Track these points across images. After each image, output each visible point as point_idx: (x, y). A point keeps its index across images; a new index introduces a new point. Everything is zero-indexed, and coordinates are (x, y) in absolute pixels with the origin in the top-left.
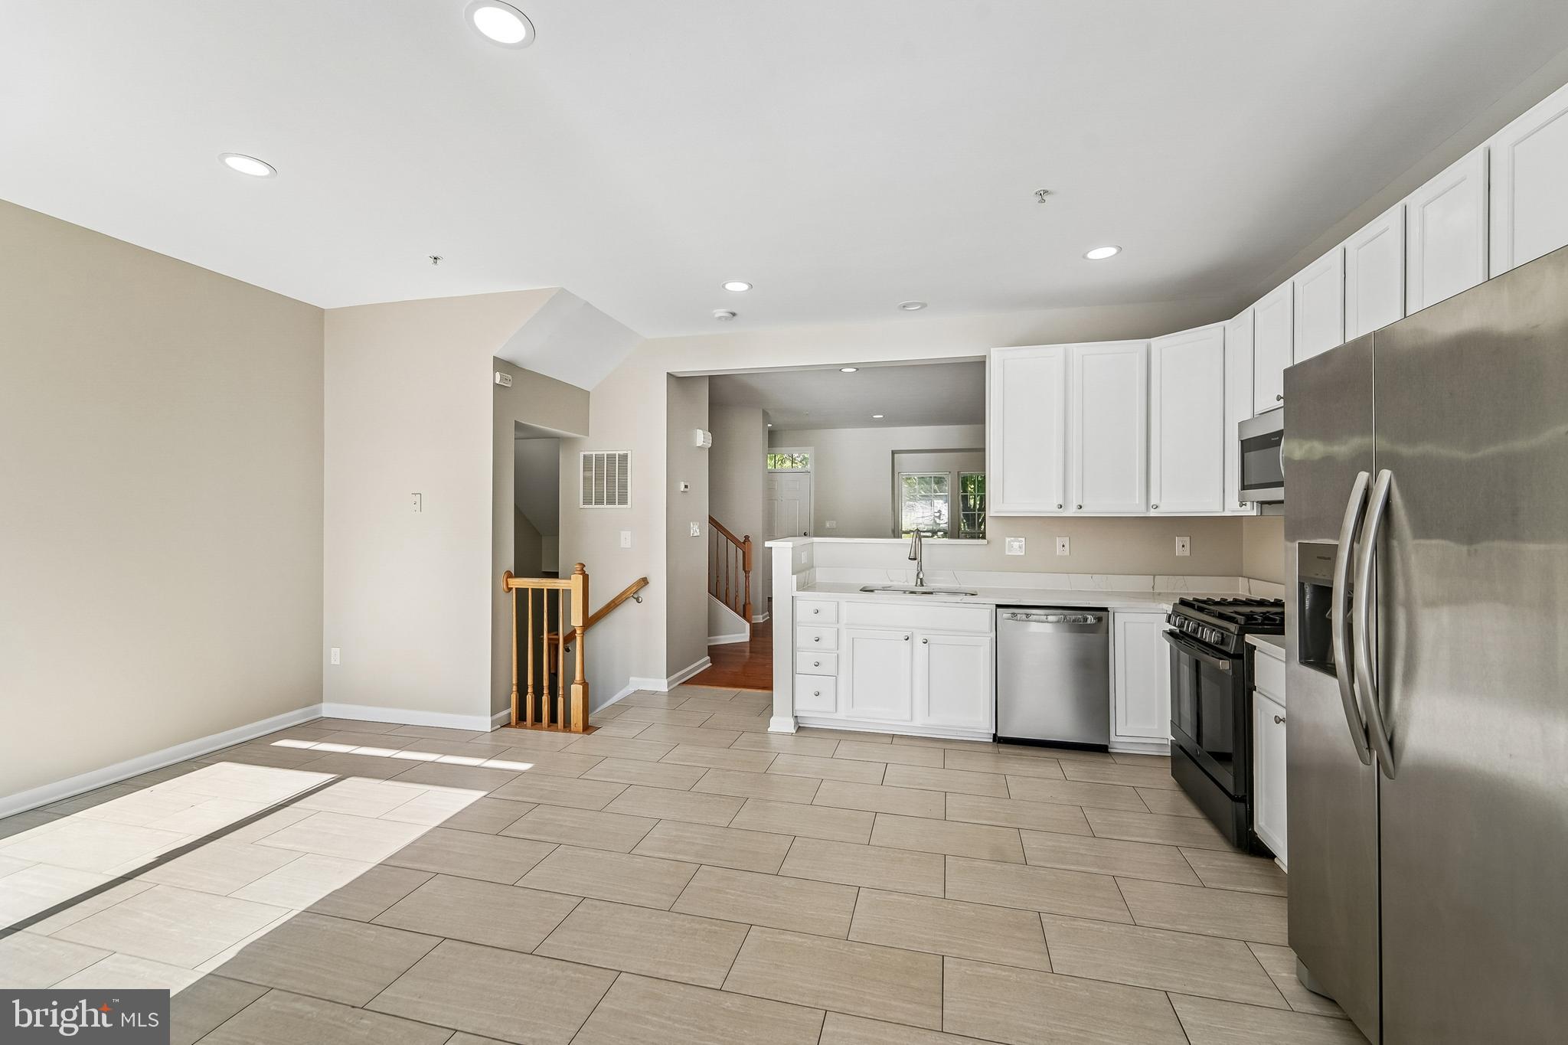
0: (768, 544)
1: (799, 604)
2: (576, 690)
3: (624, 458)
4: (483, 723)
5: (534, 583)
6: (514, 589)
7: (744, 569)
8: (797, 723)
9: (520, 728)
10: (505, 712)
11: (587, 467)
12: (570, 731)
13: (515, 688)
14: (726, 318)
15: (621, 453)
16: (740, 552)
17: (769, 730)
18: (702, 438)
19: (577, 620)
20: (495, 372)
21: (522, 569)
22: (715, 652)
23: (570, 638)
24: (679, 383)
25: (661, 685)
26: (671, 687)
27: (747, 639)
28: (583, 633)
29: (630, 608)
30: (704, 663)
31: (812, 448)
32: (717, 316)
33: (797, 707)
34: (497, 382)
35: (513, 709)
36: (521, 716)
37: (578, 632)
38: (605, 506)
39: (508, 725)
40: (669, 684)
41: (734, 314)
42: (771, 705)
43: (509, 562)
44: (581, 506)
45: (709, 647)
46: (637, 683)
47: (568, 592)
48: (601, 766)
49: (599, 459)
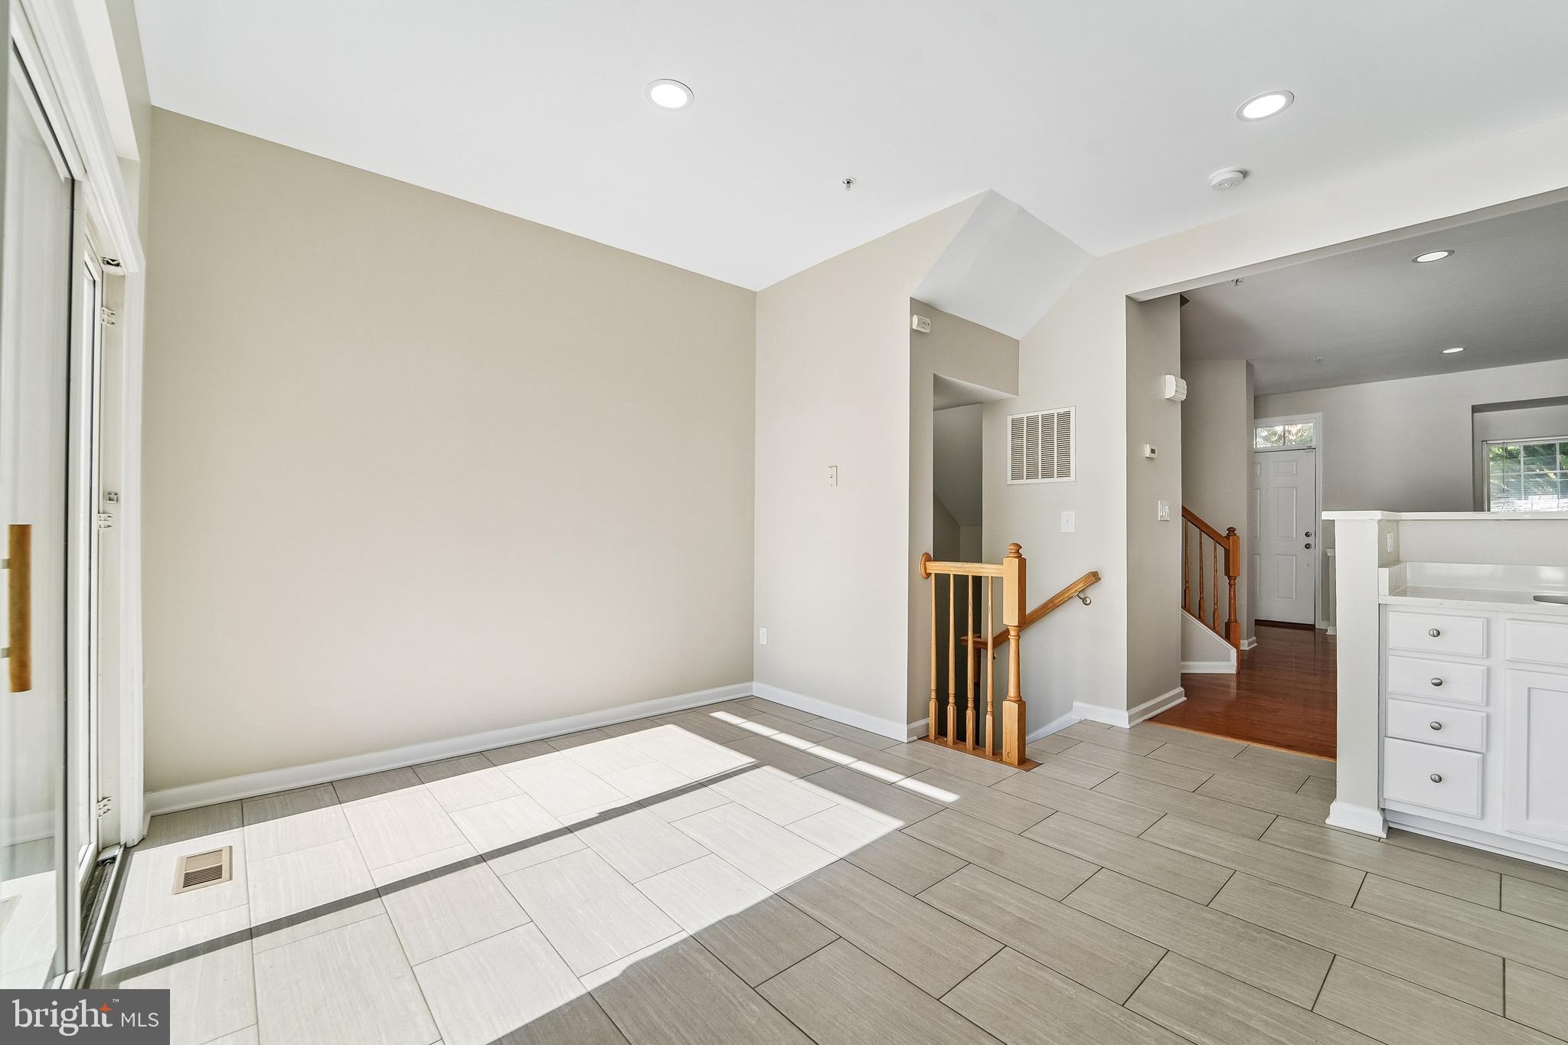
0: (1326, 515)
1: (1393, 619)
2: (1010, 710)
3: (1065, 418)
4: (898, 730)
5: (956, 567)
6: (933, 576)
7: (1227, 573)
8: (1385, 821)
9: (940, 744)
10: (922, 722)
11: (1016, 434)
12: (1001, 761)
13: (933, 695)
14: (1233, 183)
15: (1062, 411)
16: (1221, 551)
17: (1327, 821)
18: (1172, 387)
19: (1010, 618)
20: (912, 316)
21: (944, 550)
22: (1189, 682)
23: (1001, 639)
24: (1142, 308)
25: (1120, 718)
26: (1134, 723)
27: (1234, 671)
28: (1019, 637)
29: (1072, 614)
30: (1176, 696)
31: (1319, 415)
32: (1214, 182)
33: (1388, 793)
34: (915, 327)
35: (932, 720)
36: (942, 730)
37: (1013, 633)
38: (1040, 480)
39: (925, 738)
40: (1131, 718)
41: (1245, 174)
42: (1333, 782)
43: (928, 545)
44: (1010, 482)
45: (1182, 674)
46: (1082, 711)
47: (998, 581)
48: (1051, 823)
49: (1032, 422)
